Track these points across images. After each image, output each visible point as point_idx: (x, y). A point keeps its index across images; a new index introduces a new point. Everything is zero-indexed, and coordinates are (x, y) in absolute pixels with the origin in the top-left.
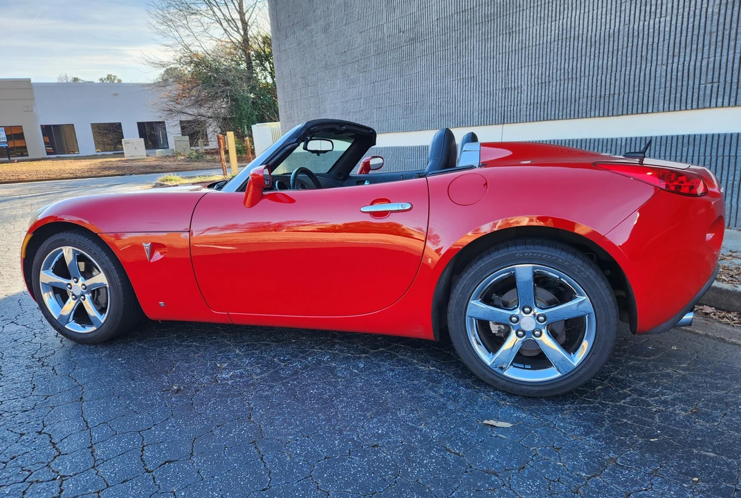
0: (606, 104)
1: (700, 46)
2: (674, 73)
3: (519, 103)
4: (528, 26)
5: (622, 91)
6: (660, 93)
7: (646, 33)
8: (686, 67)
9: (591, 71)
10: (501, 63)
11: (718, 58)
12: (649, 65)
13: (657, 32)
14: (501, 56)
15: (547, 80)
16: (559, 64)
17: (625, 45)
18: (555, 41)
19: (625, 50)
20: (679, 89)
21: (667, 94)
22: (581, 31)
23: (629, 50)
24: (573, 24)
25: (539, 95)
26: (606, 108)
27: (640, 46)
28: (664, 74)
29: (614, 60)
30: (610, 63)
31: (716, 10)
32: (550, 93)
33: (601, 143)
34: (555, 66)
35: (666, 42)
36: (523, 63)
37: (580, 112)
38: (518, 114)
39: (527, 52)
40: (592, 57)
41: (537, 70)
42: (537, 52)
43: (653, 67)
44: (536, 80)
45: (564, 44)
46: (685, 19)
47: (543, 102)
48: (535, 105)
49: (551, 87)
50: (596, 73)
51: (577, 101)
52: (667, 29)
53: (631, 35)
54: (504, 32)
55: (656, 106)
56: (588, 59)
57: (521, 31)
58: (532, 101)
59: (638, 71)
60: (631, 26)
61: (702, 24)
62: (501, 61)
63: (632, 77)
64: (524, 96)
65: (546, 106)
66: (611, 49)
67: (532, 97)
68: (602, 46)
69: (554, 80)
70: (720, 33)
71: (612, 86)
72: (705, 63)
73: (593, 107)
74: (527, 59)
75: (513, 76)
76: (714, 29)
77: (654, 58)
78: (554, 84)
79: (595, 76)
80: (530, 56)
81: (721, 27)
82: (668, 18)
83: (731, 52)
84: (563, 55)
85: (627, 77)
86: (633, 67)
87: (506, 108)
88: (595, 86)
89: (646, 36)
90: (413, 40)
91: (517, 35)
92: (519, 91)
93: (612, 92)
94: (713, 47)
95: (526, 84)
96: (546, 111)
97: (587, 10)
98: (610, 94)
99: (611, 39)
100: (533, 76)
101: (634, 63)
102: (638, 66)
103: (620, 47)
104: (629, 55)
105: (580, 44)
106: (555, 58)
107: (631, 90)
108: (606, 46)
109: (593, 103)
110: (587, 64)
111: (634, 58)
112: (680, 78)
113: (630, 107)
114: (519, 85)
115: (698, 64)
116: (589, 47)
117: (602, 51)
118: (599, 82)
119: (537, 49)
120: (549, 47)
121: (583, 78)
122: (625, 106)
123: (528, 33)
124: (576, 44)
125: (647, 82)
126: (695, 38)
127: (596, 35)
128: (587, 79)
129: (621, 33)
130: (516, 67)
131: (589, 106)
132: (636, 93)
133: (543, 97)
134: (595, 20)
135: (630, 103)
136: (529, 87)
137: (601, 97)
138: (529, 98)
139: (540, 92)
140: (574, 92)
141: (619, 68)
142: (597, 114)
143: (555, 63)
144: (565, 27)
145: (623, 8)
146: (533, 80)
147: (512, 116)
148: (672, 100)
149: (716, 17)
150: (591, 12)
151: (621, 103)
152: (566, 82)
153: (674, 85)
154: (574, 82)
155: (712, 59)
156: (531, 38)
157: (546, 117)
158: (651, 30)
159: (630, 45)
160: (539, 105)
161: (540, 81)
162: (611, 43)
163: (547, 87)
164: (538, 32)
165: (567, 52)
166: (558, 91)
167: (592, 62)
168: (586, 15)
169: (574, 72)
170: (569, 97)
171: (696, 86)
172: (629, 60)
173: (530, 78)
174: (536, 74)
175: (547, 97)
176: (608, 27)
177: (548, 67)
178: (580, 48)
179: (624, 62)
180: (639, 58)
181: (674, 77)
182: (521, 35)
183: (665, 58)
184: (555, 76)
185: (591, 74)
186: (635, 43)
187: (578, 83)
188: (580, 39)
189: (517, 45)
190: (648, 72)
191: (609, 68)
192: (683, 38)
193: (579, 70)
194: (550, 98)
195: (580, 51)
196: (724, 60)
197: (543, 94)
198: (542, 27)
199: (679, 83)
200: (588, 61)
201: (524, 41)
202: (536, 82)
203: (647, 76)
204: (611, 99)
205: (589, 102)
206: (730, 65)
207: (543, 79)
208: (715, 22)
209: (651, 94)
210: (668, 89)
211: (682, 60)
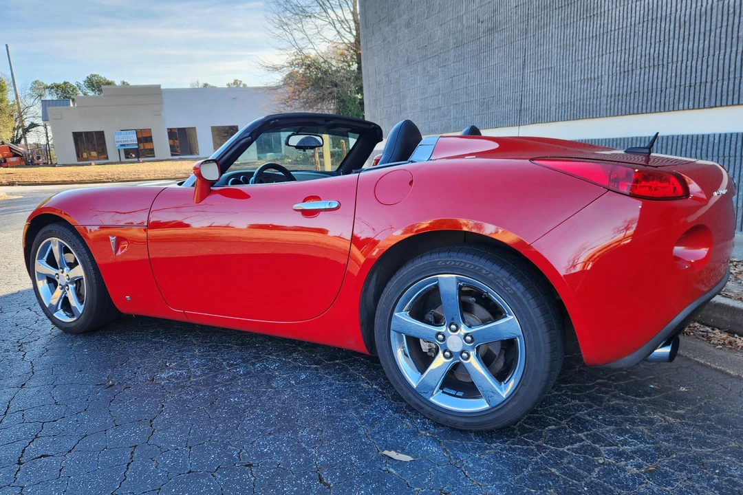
0: (697, 94)
3: (599, 95)
4: (610, 8)
5: (715, 78)
9: (680, 56)
10: (580, 51)
14: (580, 43)
15: (630, 69)
16: (644, 49)
17: (719, 25)
18: (639, 23)
19: (718, 31)
25: (621, 86)
29: (707, 42)
30: (701, 46)
32: (633, 83)
33: (690, 141)
34: (639, 52)
36: (604, 51)
37: (667, 104)
39: (609, 38)
40: (681, 40)
41: (619, 57)
42: (620, 36)
44: (618, 69)
45: (650, 26)
47: (625, 93)
48: (617, 97)
49: (634, 76)
50: (685, 58)
51: (664, 91)
53: (725, 13)
54: (585, 16)
56: (676, 42)
57: (603, 14)
59: (733, 54)
62: (580, 48)
63: (727, 61)
64: (604, 87)
65: (628, 98)
66: (702, 30)
67: (613, 89)
69: (638, 67)
71: (704, 73)
73: (682, 98)
74: (608, 45)
75: (593, 66)
78: (638, 72)
79: (684, 62)
80: (612, 42)
84: (649, 38)
85: (721, 62)
86: (728, 50)
87: (585, 101)
88: (684, 73)
91: (599, 19)
92: (600, 81)
93: (704, 80)
95: (607, 73)
96: (628, 103)
98: (701, 82)
99: (703, 18)
100: (615, 64)
102: (734, 49)
103: (713, 28)
104: (723, 36)
105: (668, 25)
106: (640, 42)
107: (726, 77)
108: (697, 27)
109: (682, 93)
110: (676, 48)
111: (729, 39)
113: (724, 97)
114: (600, 74)
116: (677, 28)
117: (692, 32)
118: (689, 68)
119: (620, 33)
120: (633, 31)
121: (670, 65)
122: (719, 96)
123: (610, 15)
124: (663, 26)
127: (685, 15)
128: (675, 65)
129: (714, 11)
130: (597, 54)
131: (677, 97)
132: (732, 81)
133: (625, 88)
136: (610, 77)
137: (690, 86)
138: (610, 90)
139: (622, 82)
140: (660, 81)
141: (712, 52)
142: (686, 106)
143: (639, 48)
144: (651, 7)
146: (614, 69)
147: (591, 110)
151: (714, 93)
152: (652, 69)
154: (661, 69)
156: (613, 21)
157: (628, 111)
159: (725, 24)
160: (620, 97)
161: (622, 69)
162: (703, 23)
163: (630, 76)
164: (621, 14)
165: (653, 35)
166: (642, 80)
167: (681, 45)
169: (661, 57)
170: (655, 87)
172: (723, 42)
173: (611, 67)
174: (619, 61)
175: (629, 87)
177: (631, 53)
178: (667, 30)
179: (717, 45)
182: (602, 19)
184: (639, 64)
185: (680, 59)
186: (730, 23)
187: (665, 70)
188: (668, 19)
189: (598, 29)
191: (701, 52)
193: (666, 55)
195: (667, 34)
197: (625, 84)
198: (626, 7)
200: (676, 45)
201: (606, 25)
202: (618, 71)
204: (703, 89)
207: (626, 67)
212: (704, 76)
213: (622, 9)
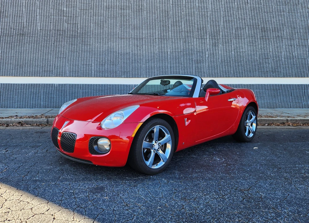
1: (154, 61)
2: (147, 67)
5: (132, 70)
6: (144, 72)
7: (138, 55)
8: (151, 66)
9: (121, 63)
11: (159, 65)
12: (140, 64)
13: (142, 55)
16: (108, 59)
19: (132, 59)
20: (149, 72)
21: (146, 73)
22: (116, 50)
23: (133, 59)
24: (113, 47)
26: (127, 75)
27: (137, 58)
28: (144, 67)
31: (157, 53)
33: (126, 86)
35: (145, 59)
38: (91, 74)
40: (121, 59)
41: (98, 60)
43: (141, 65)
44: (99, 63)
46: (149, 53)
49: (105, 66)
52: (145, 55)
53: (134, 55)
54: (82, 43)
55: (143, 76)
57: (90, 45)
58: (97, 70)
59: (137, 65)
60: (134, 52)
61: (154, 56)
63: (135, 67)
64: (93, 68)
66: (127, 58)
68: (124, 56)
70: (159, 59)
72: (155, 66)
73: (122, 74)
76: (157, 57)
77: (141, 62)
78: (107, 65)
80: (95, 54)
81: (159, 57)
82: (145, 52)
83: (162, 64)
86: (135, 64)
89: (138, 56)
90: (23, 35)
94: (157, 62)
97: (118, 44)
99: (127, 55)
101: (135, 63)
102: (137, 64)
103: (130, 57)
104: (133, 60)
107: (135, 70)
108: (126, 56)
109: (122, 73)
111: (135, 61)
112: (149, 69)
113: (135, 76)
115: (154, 66)
121: (118, 65)
122: (133, 75)
125: (140, 69)
126: (152, 59)
131: (121, 74)
134: (121, 48)
135: (135, 74)
141: (130, 64)
142: (124, 76)
143: (106, 58)
145: (130, 46)
148: (147, 75)
149: (157, 54)
150: (119, 45)
152: (111, 65)
153: (147, 70)
154: (115, 66)
155: (157, 65)
157: (103, 76)
158: (140, 54)
159: (134, 57)
164: (98, 46)
165: (111, 55)
167: (121, 60)
168: (118, 45)
169: (115, 62)
171: (154, 72)
172: (133, 62)
174: (99, 61)
176: (126, 50)
177: (103, 59)
179: (132, 62)
180: (137, 62)
181: (147, 68)
183: (145, 63)
186: (135, 57)
187: (116, 66)
188: (116, 52)
190: (140, 66)
191: (127, 63)
192: (149, 58)
194: (105, 70)
195: (116, 56)
196: (160, 66)
199: (149, 70)
203: (140, 67)
205: (121, 73)
206: (162, 67)
208: (157, 56)
209: (141, 72)
210: (146, 72)
211: (149, 64)
212: (129, 70)
213: (98, 45)
